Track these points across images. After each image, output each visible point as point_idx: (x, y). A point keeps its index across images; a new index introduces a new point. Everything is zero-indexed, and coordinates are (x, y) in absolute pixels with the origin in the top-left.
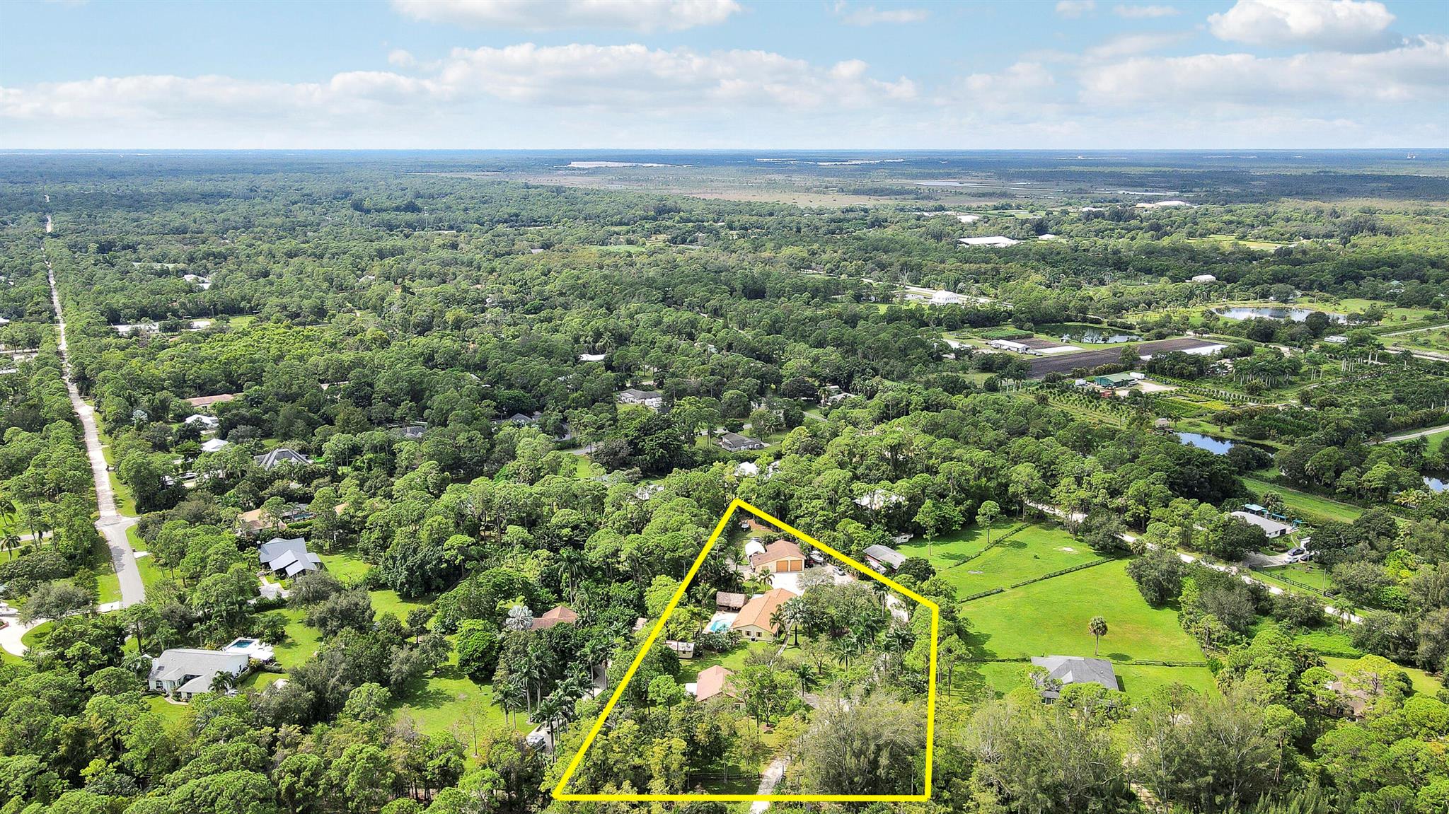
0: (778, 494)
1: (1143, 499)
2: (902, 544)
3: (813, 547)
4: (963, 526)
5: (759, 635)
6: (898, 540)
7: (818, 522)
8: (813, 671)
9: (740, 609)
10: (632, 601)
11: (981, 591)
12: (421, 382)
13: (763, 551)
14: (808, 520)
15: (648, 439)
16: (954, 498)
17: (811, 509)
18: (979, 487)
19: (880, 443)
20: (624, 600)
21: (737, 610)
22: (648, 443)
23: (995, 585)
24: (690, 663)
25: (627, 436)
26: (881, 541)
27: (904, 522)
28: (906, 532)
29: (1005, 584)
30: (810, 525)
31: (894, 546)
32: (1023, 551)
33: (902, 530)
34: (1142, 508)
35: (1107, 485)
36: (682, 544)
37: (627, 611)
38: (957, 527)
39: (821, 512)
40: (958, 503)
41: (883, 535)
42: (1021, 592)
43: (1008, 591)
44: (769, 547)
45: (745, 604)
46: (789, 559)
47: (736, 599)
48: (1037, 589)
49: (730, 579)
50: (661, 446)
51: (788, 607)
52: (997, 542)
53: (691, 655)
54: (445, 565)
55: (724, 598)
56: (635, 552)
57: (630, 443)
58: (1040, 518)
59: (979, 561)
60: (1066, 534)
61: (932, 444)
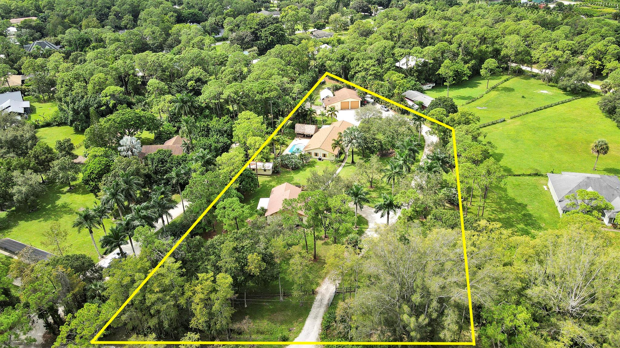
0: (343, 58)
1: (599, 56)
2: (427, 90)
3: (366, 93)
4: (469, 77)
5: (324, 155)
6: (425, 87)
7: (371, 75)
8: (365, 190)
9: (312, 136)
10: (225, 132)
11: (490, 121)
12: (139, 6)
13: (331, 95)
14: (363, 73)
15: (263, 30)
16: (462, 59)
17: (365, 66)
18: (480, 51)
19: (411, 26)
20: (219, 131)
21: (309, 137)
22: (263, 33)
23: (498, 116)
24: (268, 179)
25: (251, 28)
26: (414, 88)
27: (429, 75)
28: (430, 82)
29: (507, 116)
30: (364, 78)
31: (422, 91)
32: (513, 93)
33: (428, 80)
34: (598, 62)
35: (570, 48)
36: (267, 89)
37: (221, 139)
38: (466, 78)
39: (373, 68)
40: (466, 62)
41: (415, 84)
42: (518, 121)
43: (509, 121)
44: (336, 93)
45: (316, 132)
46: (350, 100)
47: (309, 129)
48: (530, 118)
49: (306, 115)
50: (271, 34)
51: (346, 134)
52: (493, 88)
53: (270, 173)
54: (104, 108)
55: (300, 128)
56: (232, 95)
57: (253, 33)
58: (519, 73)
59: (483, 100)
60: (541, 82)
61: (446, 25)
